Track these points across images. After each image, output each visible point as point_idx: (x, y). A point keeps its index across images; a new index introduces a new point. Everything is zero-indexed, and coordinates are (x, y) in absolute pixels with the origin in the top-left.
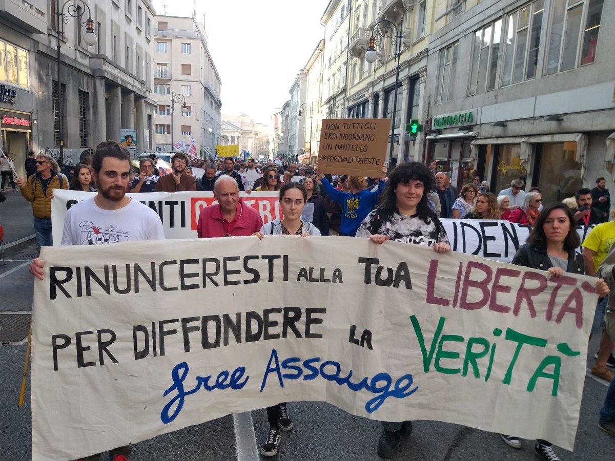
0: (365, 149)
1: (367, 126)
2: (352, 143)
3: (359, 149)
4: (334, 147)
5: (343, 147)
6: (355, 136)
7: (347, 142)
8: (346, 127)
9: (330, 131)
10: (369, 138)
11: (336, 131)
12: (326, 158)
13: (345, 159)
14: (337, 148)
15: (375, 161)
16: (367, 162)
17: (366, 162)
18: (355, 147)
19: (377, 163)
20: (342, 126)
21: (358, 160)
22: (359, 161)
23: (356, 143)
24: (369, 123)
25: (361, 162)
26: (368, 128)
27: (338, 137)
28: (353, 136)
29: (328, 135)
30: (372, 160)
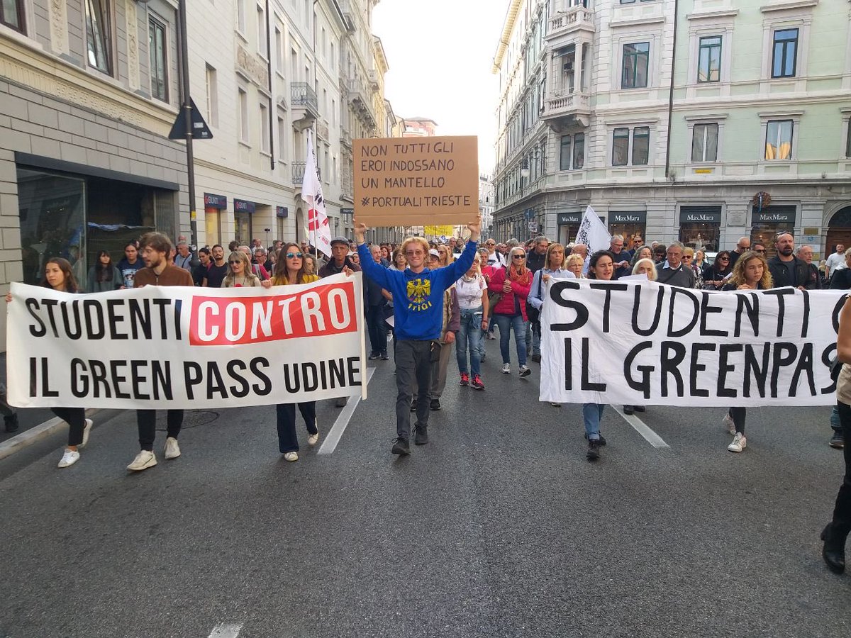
0: (441, 183)
1: (438, 147)
2: (414, 174)
3: (429, 183)
4: (381, 183)
5: (401, 183)
6: (420, 163)
7: (405, 174)
8: (400, 151)
9: (370, 158)
10: (444, 165)
11: (382, 157)
12: (371, 201)
13: (407, 201)
14: (388, 184)
15: (462, 200)
16: (448, 202)
17: (445, 202)
18: (422, 181)
19: (466, 203)
20: (392, 150)
21: (430, 200)
22: (433, 202)
23: (422, 174)
24: (440, 143)
25: (437, 202)
26: (440, 150)
27: (388, 167)
28: (415, 164)
29: (367, 164)
30: (455, 200)
